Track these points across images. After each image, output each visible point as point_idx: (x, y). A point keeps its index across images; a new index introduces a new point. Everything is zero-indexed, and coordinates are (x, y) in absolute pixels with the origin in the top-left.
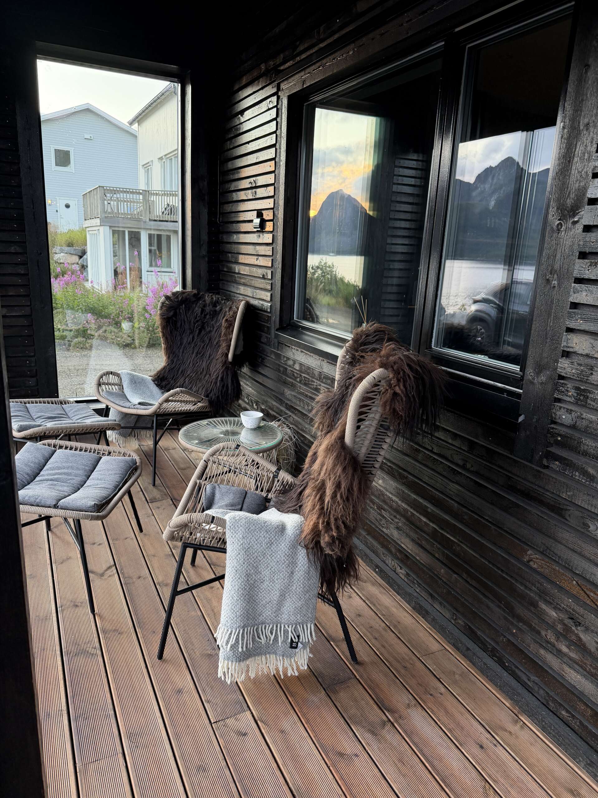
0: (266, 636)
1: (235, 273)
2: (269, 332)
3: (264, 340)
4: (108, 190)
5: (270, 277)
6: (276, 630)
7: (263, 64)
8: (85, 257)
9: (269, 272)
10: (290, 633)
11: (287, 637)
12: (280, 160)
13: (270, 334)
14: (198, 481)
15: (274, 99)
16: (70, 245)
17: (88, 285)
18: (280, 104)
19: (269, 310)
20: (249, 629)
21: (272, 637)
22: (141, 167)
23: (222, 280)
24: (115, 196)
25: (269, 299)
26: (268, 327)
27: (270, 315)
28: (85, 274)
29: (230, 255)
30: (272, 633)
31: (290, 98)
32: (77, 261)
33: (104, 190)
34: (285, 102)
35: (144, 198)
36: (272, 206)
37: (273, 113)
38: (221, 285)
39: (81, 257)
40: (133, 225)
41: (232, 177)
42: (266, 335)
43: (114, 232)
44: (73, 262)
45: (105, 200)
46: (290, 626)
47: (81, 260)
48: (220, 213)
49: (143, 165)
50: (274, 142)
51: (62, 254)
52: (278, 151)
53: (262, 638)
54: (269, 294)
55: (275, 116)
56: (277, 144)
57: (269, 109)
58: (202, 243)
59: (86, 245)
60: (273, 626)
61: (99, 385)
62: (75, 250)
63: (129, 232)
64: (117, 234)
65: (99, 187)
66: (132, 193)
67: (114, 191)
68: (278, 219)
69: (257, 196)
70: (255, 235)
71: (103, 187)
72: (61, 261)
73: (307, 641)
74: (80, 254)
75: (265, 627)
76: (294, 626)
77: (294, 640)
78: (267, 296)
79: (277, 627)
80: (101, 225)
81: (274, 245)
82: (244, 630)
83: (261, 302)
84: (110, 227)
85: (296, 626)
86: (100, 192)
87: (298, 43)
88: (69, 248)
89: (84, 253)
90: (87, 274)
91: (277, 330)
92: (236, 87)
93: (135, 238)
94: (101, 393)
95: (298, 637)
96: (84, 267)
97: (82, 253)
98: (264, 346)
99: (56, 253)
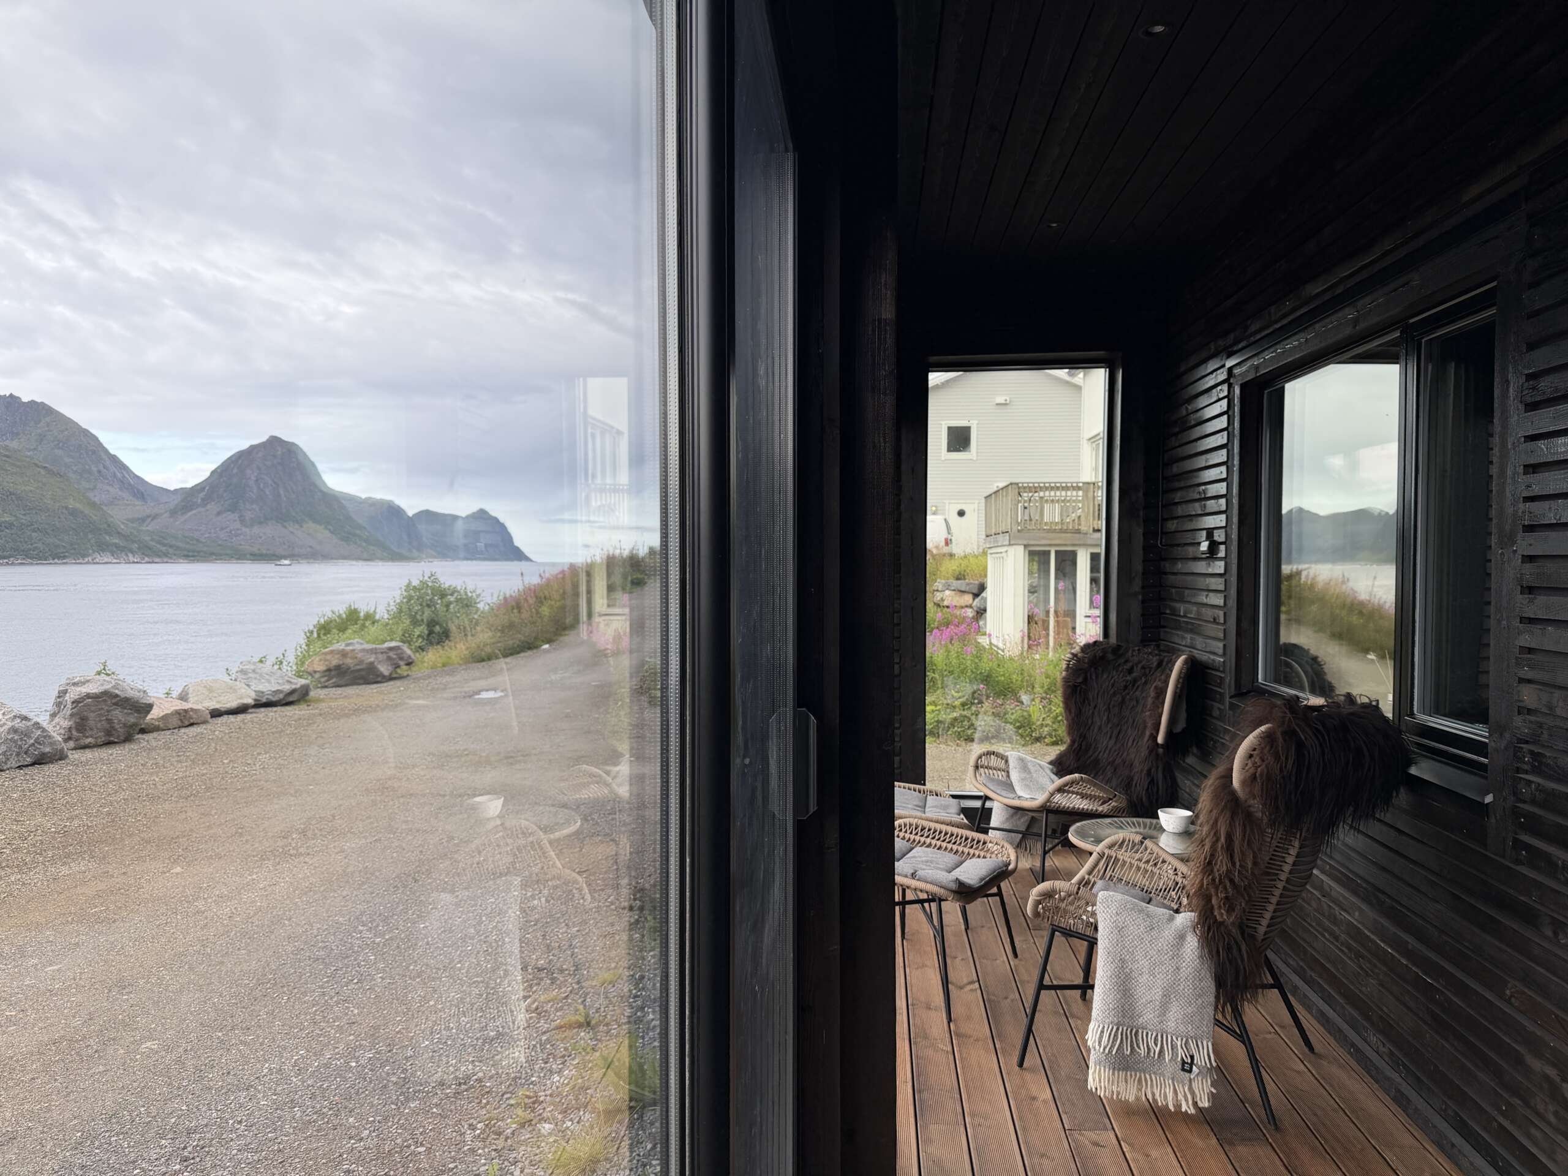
0: (1148, 1046)
1: (1180, 616)
2: (1221, 701)
3: (1216, 713)
4: (1025, 488)
5: (1222, 620)
6: (1162, 1043)
7: (1213, 343)
8: (983, 594)
9: (1221, 613)
10: (1180, 1050)
11: (1177, 1054)
12: (1233, 466)
13: (1223, 704)
14: (1087, 877)
15: (1225, 387)
16: (959, 577)
17: (983, 641)
18: (1232, 393)
19: (1221, 669)
20: (1125, 1028)
21: (1157, 1050)
22: (1085, 441)
23: (1164, 627)
24: (1036, 494)
25: (1221, 652)
26: (1221, 694)
27: (1223, 675)
28: (981, 623)
29: (1174, 590)
30: (1156, 1045)
31: (1243, 387)
32: (971, 601)
33: (1019, 488)
34: (1237, 391)
35: (1085, 496)
36: (1223, 524)
37: (1224, 404)
38: (1162, 634)
39: (976, 595)
40: (1065, 542)
41: (1177, 485)
42: (1220, 706)
43: (1032, 554)
44: (963, 605)
45: (1019, 502)
46: (1179, 1039)
47: (977, 600)
48: (1162, 533)
49: (1090, 439)
50: (1225, 441)
51: (947, 592)
52: (1231, 453)
53: (1142, 1048)
54: (1221, 645)
55: (1226, 409)
56: (1230, 444)
57: (1219, 400)
58: (1133, 575)
59: (986, 576)
60: (1157, 1035)
61: (977, 767)
62: (968, 584)
63: (1056, 552)
64: (1037, 557)
65: (1011, 484)
66: (1066, 488)
67: (1035, 489)
68: (1232, 541)
69: (1207, 511)
70: (1204, 563)
71: (1017, 484)
72: (946, 603)
73: (1203, 1064)
74: (975, 591)
75: (1147, 1033)
76: (1184, 1040)
77: (1186, 1060)
78: (1219, 646)
79: (1162, 1037)
80: (1010, 545)
81: (1227, 576)
82: (1118, 1029)
83: (1212, 657)
84: (1026, 546)
85: (1187, 1040)
86: (1012, 493)
87: (1249, 322)
88: (959, 582)
89: (982, 588)
90: (985, 624)
91: (1231, 697)
92: (1183, 368)
93: (1067, 562)
94: (978, 778)
95: (1192, 1057)
96: (981, 612)
97: (979, 589)
98: (1214, 721)
99: (937, 590)
